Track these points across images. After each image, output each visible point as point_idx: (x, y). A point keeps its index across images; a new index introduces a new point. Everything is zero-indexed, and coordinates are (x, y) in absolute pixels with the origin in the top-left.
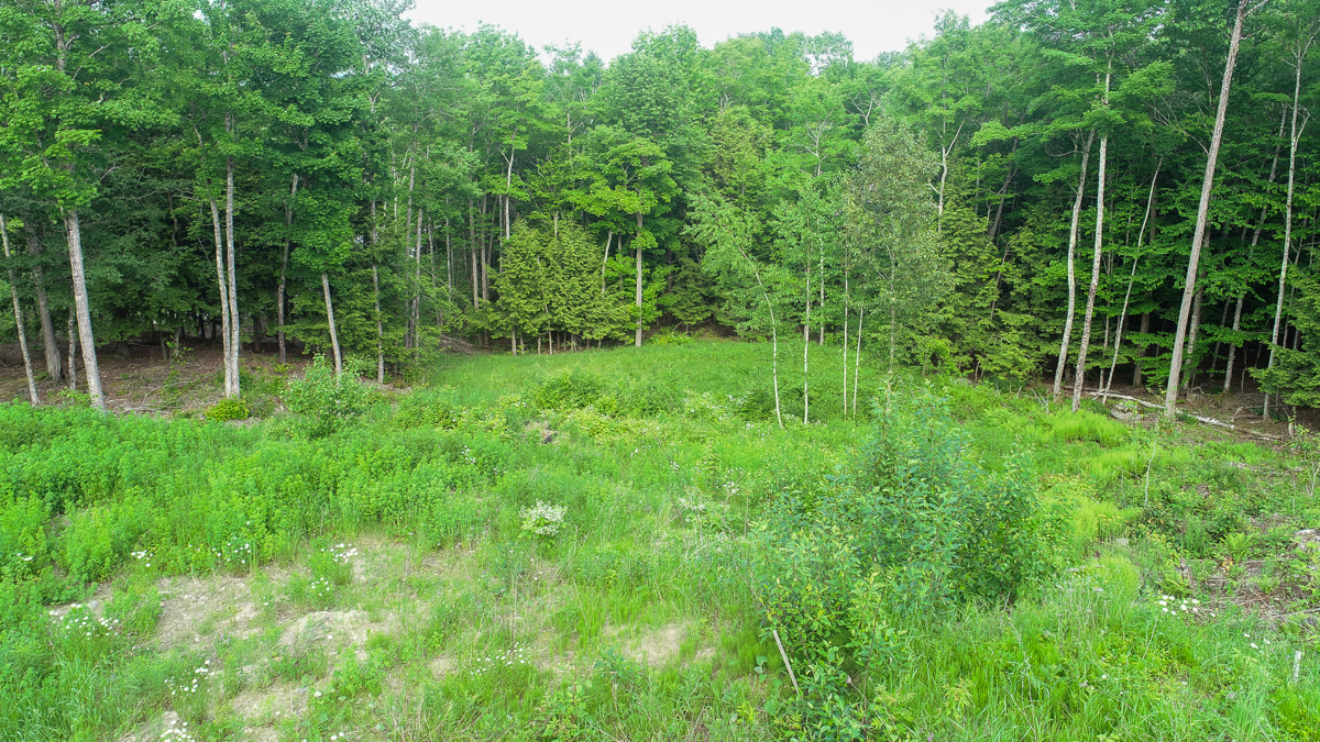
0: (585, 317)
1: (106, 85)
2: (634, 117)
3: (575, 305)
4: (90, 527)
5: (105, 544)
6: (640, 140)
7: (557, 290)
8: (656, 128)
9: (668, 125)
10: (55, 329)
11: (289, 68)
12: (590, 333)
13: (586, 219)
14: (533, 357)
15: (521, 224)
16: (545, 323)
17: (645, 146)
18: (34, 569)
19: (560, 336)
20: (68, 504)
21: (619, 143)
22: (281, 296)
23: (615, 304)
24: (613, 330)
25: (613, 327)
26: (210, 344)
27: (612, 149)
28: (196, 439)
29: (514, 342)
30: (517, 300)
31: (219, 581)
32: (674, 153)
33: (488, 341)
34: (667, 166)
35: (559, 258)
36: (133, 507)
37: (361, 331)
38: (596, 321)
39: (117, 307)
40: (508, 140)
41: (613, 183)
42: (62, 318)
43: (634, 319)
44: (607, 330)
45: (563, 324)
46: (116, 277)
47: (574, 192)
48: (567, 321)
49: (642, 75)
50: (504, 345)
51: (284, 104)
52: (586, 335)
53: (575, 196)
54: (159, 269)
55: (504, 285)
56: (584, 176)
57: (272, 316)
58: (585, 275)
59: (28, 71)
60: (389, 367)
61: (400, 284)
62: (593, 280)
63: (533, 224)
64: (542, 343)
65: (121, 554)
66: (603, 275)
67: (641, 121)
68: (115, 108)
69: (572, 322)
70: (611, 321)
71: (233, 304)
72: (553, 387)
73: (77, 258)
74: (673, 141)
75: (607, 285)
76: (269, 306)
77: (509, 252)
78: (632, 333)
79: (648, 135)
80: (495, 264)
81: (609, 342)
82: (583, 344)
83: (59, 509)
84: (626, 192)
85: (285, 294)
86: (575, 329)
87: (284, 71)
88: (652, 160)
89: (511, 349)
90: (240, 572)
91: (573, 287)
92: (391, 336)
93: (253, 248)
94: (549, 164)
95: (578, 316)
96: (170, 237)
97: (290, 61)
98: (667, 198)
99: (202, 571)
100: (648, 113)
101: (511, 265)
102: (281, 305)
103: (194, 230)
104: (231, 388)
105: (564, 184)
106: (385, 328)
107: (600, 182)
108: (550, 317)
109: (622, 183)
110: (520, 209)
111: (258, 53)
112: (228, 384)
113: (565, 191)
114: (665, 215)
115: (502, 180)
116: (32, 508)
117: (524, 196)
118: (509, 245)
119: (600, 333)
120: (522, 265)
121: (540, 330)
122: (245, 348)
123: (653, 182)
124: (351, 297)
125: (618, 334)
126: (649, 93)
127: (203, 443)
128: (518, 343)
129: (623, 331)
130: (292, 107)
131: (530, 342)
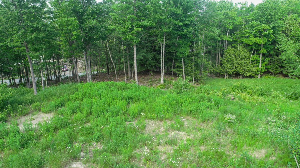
0: (245, 70)
1: (142, 18)
2: (263, 19)
3: (242, 67)
4: (134, 107)
5: (136, 111)
6: (263, 25)
7: (238, 63)
8: (269, 22)
9: (272, 21)
10: (130, 68)
11: (178, 12)
12: (246, 74)
13: (247, 46)
14: (230, 79)
15: (230, 47)
16: (234, 71)
17: (265, 26)
18: (124, 114)
19: (238, 75)
20: (131, 102)
21: (257, 26)
22: (173, 63)
23: (253, 67)
24: (252, 74)
25: (252, 73)
26: (158, 72)
27: (256, 28)
28: (154, 92)
29: (225, 76)
30: (227, 65)
31: (157, 122)
32: (273, 28)
33: (219, 75)
34: (271, 31)
35: (239, 55)
36: (142, 104)
37: (190, 71)
38: (248, 71)
39: (141, 64)
40: (227, 27)
41: (255, 36)
42: (132, 66)
43: (258, 71)
44: (251, 74)
45: (239, 72)
46: (142, 58)
47: (244, 39)
48: (240, 71)
49: (265, 8)
50: (223, 76)
51: (177, 20)
52: (245, 75)
53: (244, 40)
54: (150, 56)
55: (224, 62)
56: (247, 35)
57: (171, 67)
58: (245, 60)
59: (129, 16)
60: (195, 80)
61: (199, 61)
62: (247, 61)
63: (233, 47)
64: (233, 76)
65: (139, 113)
66: (250, 60)
67: (264, 20)
68: (144, 23)
69: (241, 71)
70: (252, 71)
71: (163, 64)
72: (235, 87)
73: (135, 54)
74: (273, 25)
75: (251, 62)
76: (170, 65)
77: (226, 54)
78: (257, 75)
79: (266, 24)
80: (222, 57)
81: (251, 77)
82: (244, 77)
83: (129, 103)
84: (259, 38)
85: (174, 62)
86: (242, 73)
87: (177, 13)
88: (267, 30)
89: (225, 77)
90: (161, 120)
91: (242, 63)
92: (196, 72)
93: (168, 52)
94: (238, 32)
95: (243, 70)
96: (152, 50)
97: (179, 11)
98: (270, 40)
99: (154, 119)
100: (266, 18)
101: (226, 57)
102: (173, 65)
103: (157, 48)
104: (162, 82)
105: (242, 37)
106: (195, 71)
107: (252, 36)
108: (235, 70)
109: (258, 36)
110: (230, 43)
111: (172, 9)
112: (161, 81)
113: (242, 39)
114: (269, 44)
115: (225, 36)
116: (124, 102)
117: (231, 40)
118: (226, 52)
119: (248, 74)
120: (229, 57)
121: (233, 73)
122: (165, 74)
123: (267, 36)
124: (188, 64)
125: (253, 75)
126: (267, 13)
127: (156, 93)
128: (227, 76)
129: (255, 74)
130: (179, 21)
131: (230, 76)
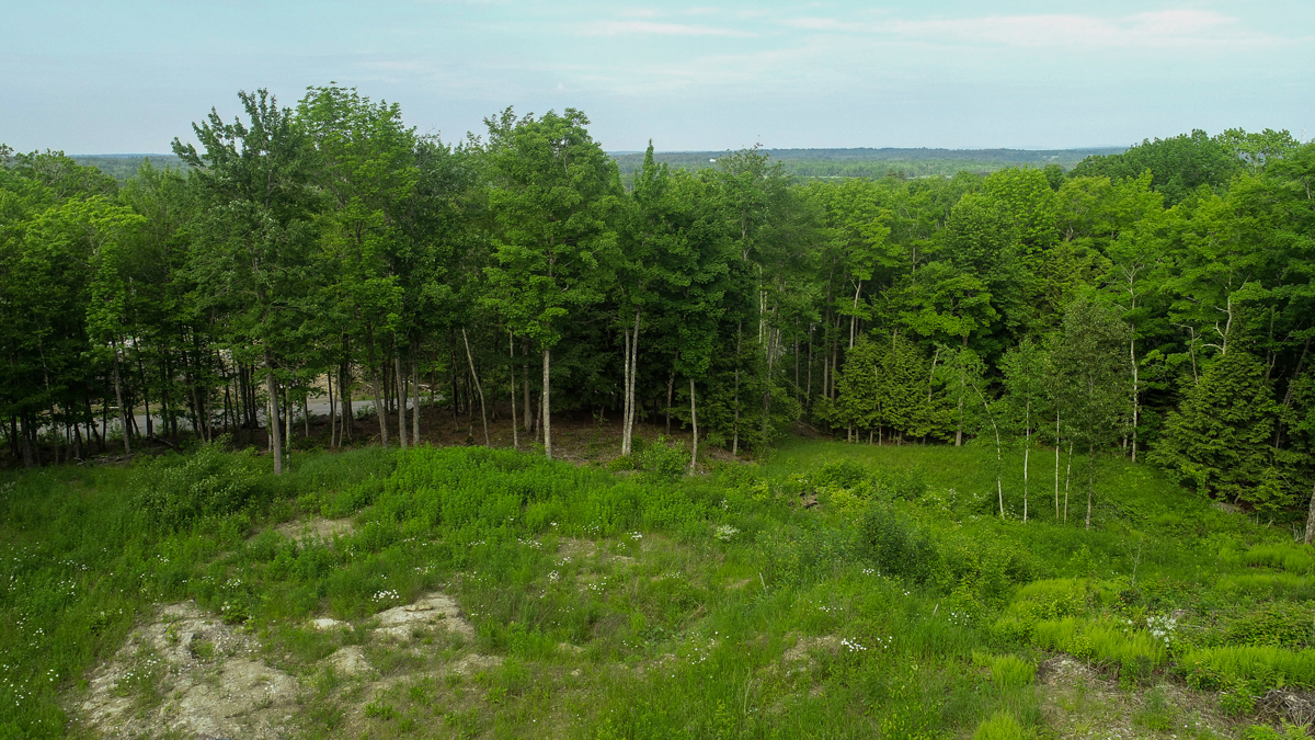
0: (910, 417)
2: (962, 257)
3: (902, 407)
6: (965, 276)
7: (887, 393)
8: (980, 266)
9: (991, 264)
12: (914, 431)
13: (915, 337)
14: (864, 446)
15: (863, 339)
16: (874, 420)
17: (967, 280)
19: (888, 432)
21: (946, 277)
22: (671, 387)
23: (936, 409)
24: (933, 430)
25: (933, 427)
27: (940, 283)
29: (850, 432)
30: (850, 398)
32: (995, 287)
34: (987, 297)
35: (891, 367)
37: (721, 416)
38: (920, 422)
40: (856, 273)
41: (940, 309)
43: (954, 422)
44: (928, 430)
45: (889, 422)
47: (909, 314)
48: (893, 419)
49: (970, 223)
50: (840, 434)
52: (910, 433)
53: (908, 318)
54: (593, 369)
55: (844, 386)
56: (916, 303)
57: (664, 400)
58: (911, 383)
60: (742, 445)
61: (752, 383)
62: (918, 387)
63: (873, 338)
64: (874, 435)
66: (930, 383)
67: (967, 260)
69: (896, 420)
70: (932, 422)
71: (632, 395)
74: (994, 277)
75: (933, 392)
76: (662, 392)
77: (851, 360)
78: (953, 434)
79: (971, 272)
80: (839, 369)
81: (930, 439)
82: (910, 439)
84: (951, 317)
85: (673, 385)
86: (900, 426)
88: (975, 293)
89: (846, 438)
91: (900, 392)
92: (743, 421)
93: (653, 353)
94: (894, 290)
95: (904, 415)
96: (604, 343)
98: (986, 323)
100: (973, 254)
101: (853, 371)
102: (670, 393)
104: (626, 448)
105: (904, 307)
106: (741, 415)
107: (929, 308)
108: (880, 415)
109: (948, 310)
110: (863, 326)
113: (902, 313)
114: (986, 337)
115: (850, 303)
117: (867, 316)
118: (851, 354)
119: (921, 432)
120: (859, 372)
121: (871, 425)
123: (977, 311)
124: (716, 392)
125: (939, 434)
126: (975, 237)
128: (854, 433)
129: (944, 431)
130: (679, 273)
131: (864, 435)
